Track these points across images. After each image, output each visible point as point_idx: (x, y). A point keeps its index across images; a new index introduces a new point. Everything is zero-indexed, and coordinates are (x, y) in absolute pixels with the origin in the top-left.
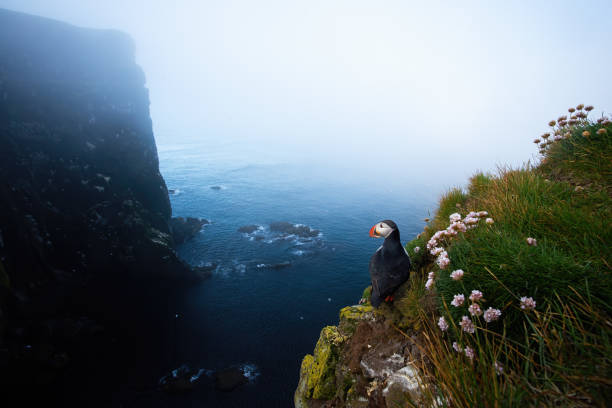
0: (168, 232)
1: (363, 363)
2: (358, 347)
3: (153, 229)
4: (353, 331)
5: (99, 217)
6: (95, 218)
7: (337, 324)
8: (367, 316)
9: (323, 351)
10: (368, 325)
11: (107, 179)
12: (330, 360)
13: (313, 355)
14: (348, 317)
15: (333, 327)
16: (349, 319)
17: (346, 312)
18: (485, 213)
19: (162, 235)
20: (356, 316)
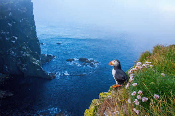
0: (39, 60)
1: (104, 113)
2: (104, 107)
3: (33, 59)
4: (103, 101)
5: (13, 53)
6: (12, 53)
7: (98, 99)
8: (109, 96)
9: (92, 108)
10: (109, 100)
11: (16, 38)
12: (94, 111)
13: (89, 109)
14: (102, 96)
15: (96, 100)
16: (102, 97)
17: (102, 95)
18: (151, 63)
19: (37, 61)
20: (105, 96)
